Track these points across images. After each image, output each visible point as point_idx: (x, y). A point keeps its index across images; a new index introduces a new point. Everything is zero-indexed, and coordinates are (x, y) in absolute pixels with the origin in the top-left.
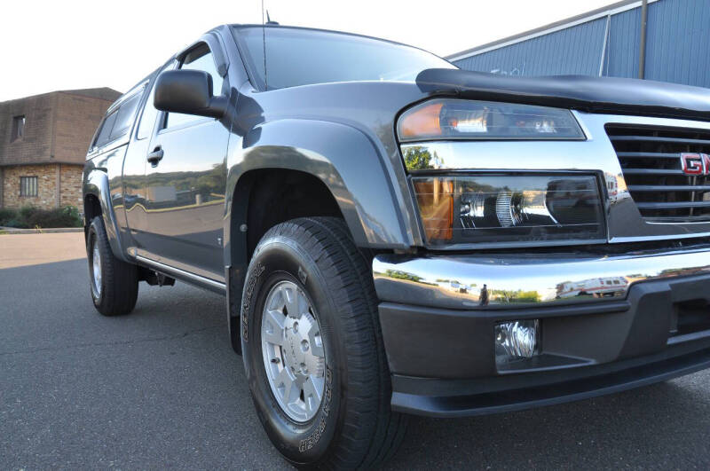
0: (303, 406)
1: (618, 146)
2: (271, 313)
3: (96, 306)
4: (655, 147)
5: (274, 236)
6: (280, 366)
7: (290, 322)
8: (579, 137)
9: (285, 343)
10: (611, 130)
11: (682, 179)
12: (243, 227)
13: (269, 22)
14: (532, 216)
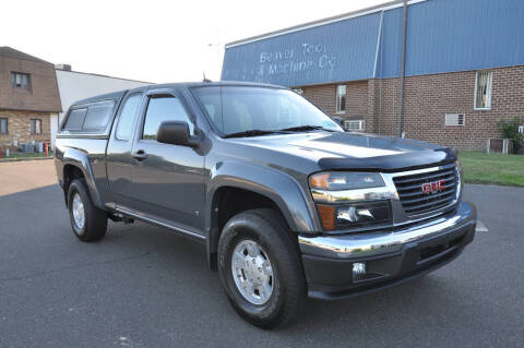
0: (258, 297)
1: (397, 185)
2: (238, 253)
3: (77, 235)
4: (411, 184)
5: (242, 219)
6: (242, 278)
7: (249, 258)
8: (383, 185)
9: (246, 268)
10: (394, 179)
11: (423, 195)
12: (217, 210)
13: (205, 80)
14: (363, 216)
